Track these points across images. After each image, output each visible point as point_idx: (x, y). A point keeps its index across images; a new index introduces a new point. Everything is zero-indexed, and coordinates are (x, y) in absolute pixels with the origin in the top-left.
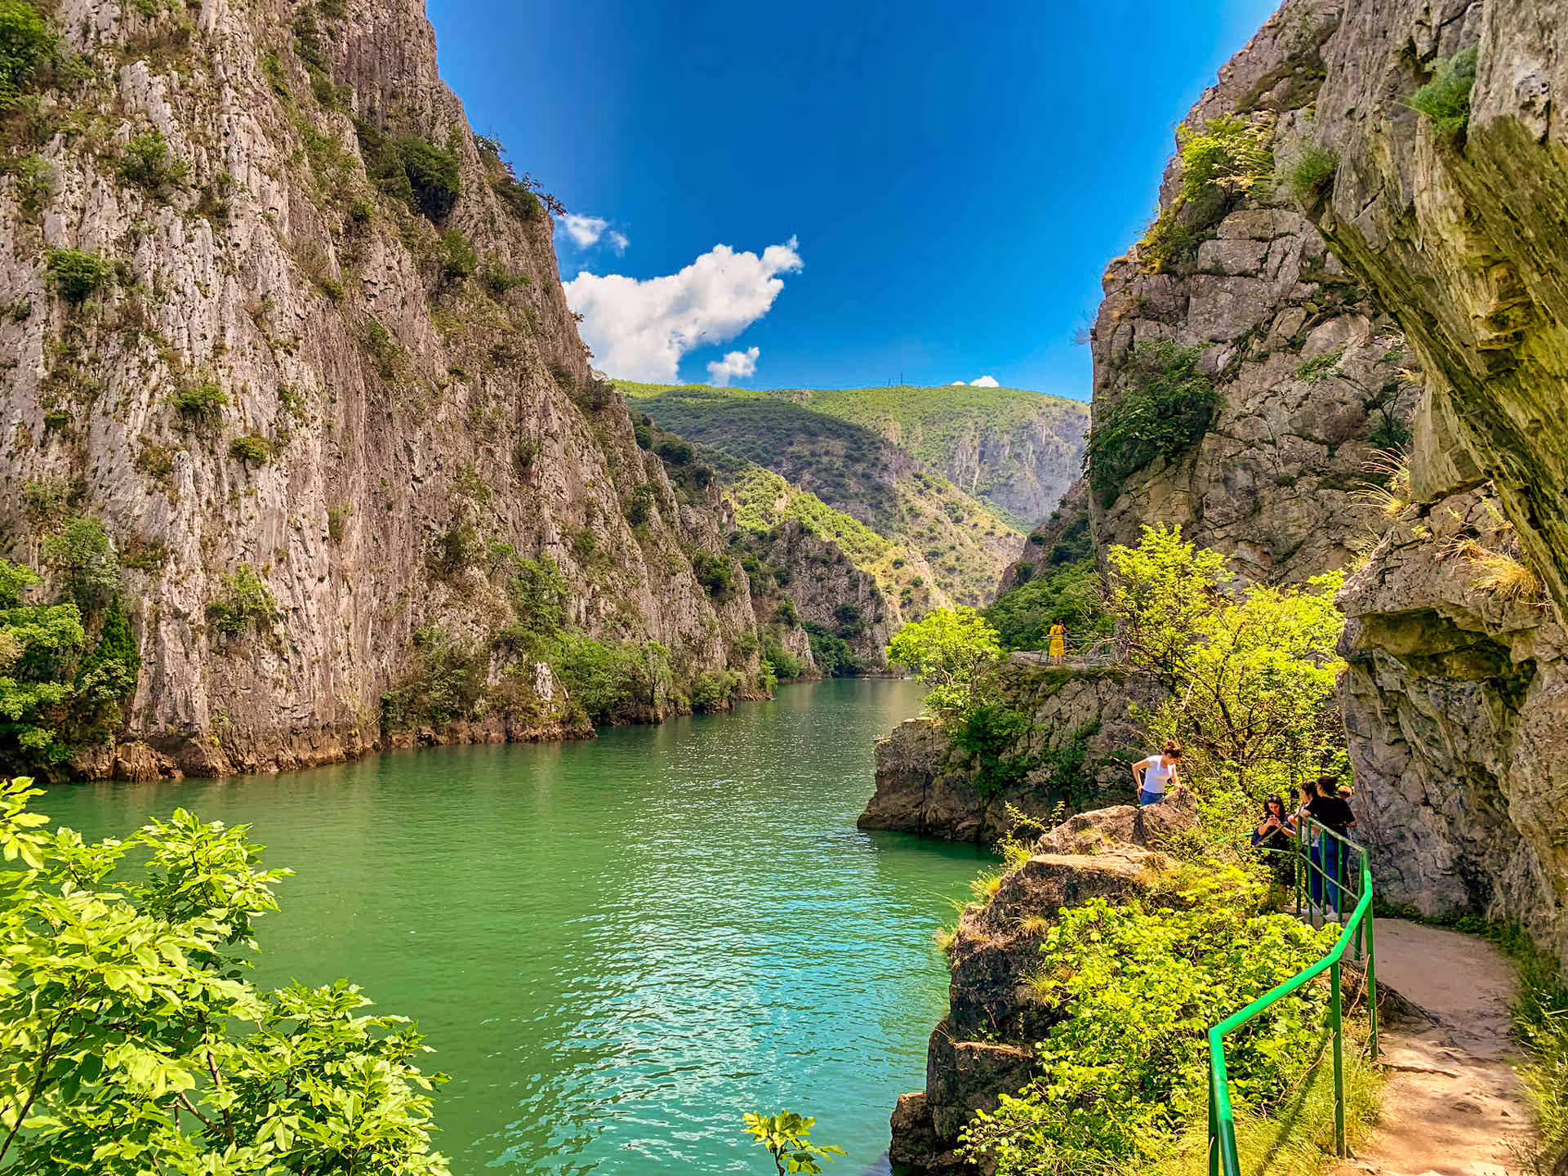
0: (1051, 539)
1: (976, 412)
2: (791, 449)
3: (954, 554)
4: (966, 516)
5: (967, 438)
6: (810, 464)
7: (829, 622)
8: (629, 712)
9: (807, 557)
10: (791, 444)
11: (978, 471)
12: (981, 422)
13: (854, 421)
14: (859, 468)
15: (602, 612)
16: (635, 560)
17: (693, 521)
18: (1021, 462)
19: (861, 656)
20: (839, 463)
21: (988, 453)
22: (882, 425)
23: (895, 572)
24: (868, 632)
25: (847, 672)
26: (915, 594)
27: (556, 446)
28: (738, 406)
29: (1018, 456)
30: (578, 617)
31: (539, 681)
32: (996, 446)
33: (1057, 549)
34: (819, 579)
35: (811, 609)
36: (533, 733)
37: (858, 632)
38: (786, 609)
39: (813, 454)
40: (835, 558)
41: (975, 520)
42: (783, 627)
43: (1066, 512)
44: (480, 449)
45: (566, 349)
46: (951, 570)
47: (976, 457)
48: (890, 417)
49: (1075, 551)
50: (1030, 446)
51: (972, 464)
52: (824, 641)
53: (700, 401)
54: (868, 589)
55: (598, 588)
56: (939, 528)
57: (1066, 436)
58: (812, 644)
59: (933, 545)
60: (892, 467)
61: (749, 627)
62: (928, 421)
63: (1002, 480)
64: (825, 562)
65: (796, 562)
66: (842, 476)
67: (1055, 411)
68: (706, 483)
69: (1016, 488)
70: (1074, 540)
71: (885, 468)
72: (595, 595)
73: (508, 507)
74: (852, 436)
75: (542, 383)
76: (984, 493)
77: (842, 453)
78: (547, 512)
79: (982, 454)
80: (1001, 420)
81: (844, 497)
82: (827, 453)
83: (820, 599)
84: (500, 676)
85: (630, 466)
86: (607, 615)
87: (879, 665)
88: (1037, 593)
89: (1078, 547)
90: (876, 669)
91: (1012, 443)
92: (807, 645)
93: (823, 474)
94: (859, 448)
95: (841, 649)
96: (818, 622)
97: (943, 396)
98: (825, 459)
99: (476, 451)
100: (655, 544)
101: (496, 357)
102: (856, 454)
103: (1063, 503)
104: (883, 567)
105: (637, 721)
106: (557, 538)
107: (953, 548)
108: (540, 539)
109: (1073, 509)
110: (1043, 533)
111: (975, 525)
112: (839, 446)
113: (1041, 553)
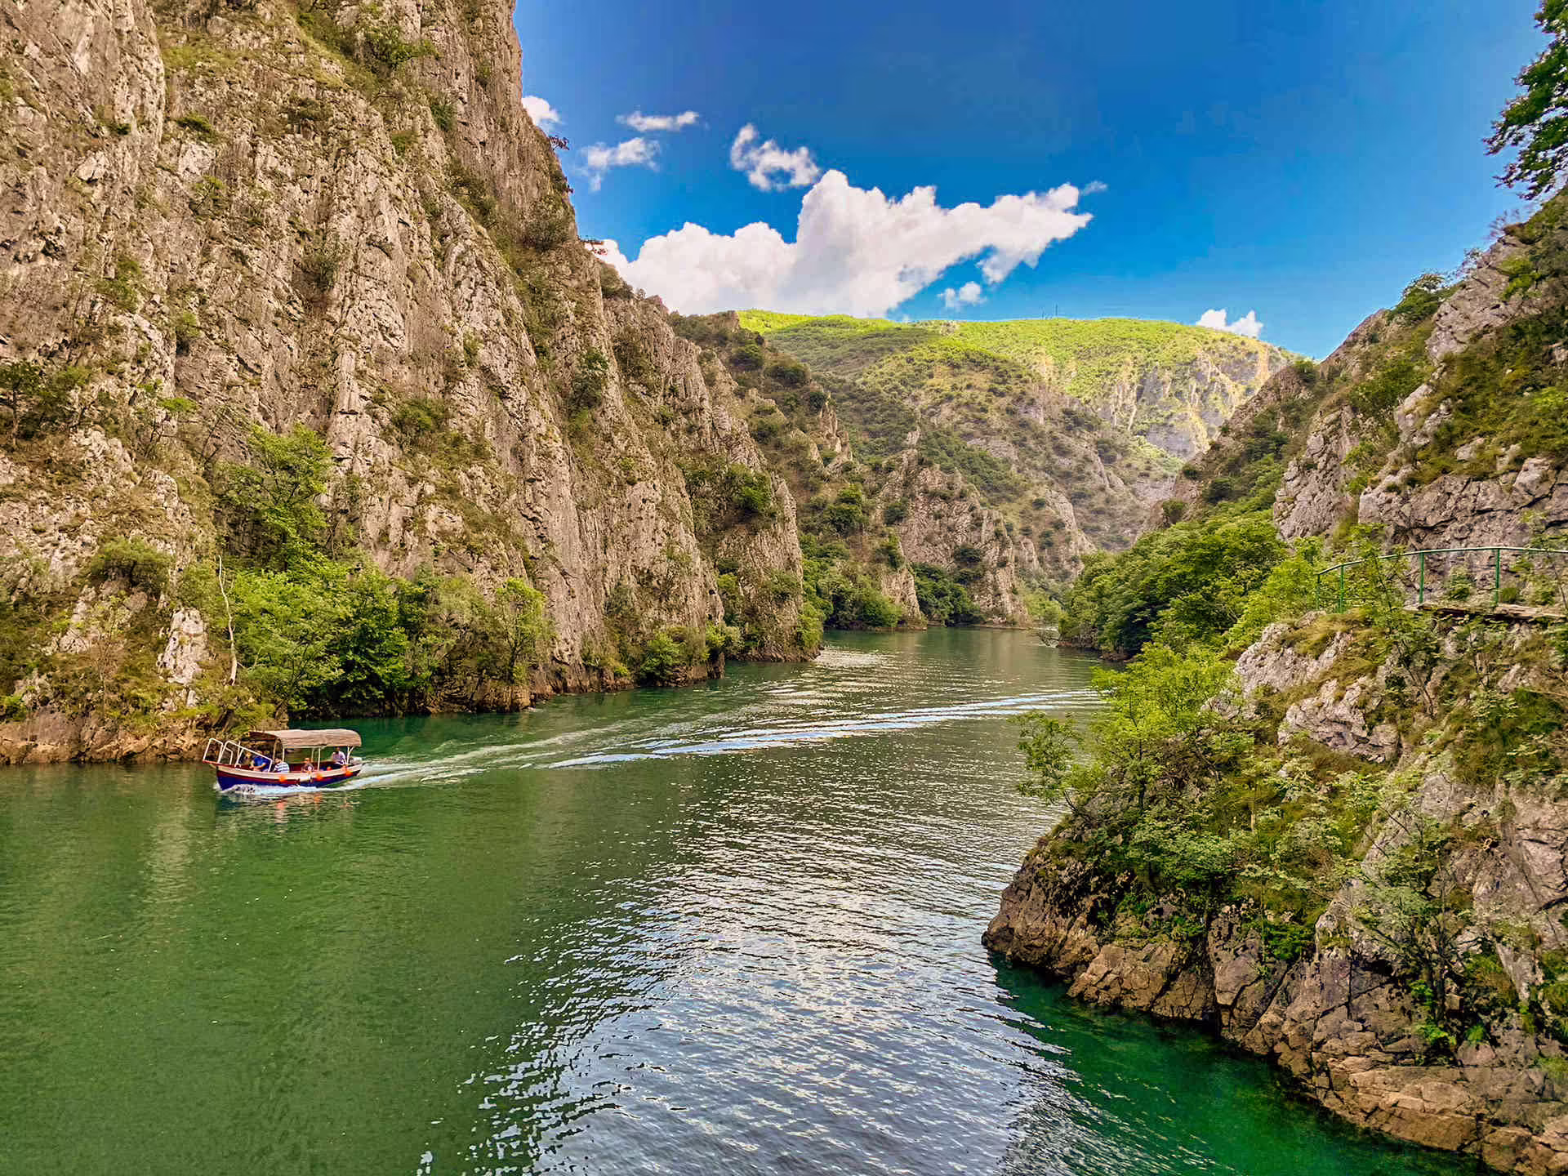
0: (1210, 473)
1: (1136, 347)
2: (930, 382)
3: (1103, 496)
4: (1119, 457)
5: (1124, 375)
6: (950, 398)
7: (946, 565)
8: (467, 692)
9: (926, 492)
10: (931, 376)
11: (1135, 409)
12: (1141, 356)
13: (1003, 355)
14: (1005, 401)
15: (430, 526)
16: (547, 455)
17: (727, 426)
18: (1183, 400)
19: (981, 603)
20: (981, 398)
21: (1147, 390)
22: (1032, 359)
23: (1035, 513)
24: (990, 576)
25: (964, 620)
26: (1056, 537)
27: (386, 263)
28: (877, 335)
29: (1179, 394)
30: (384, 535)
31: (171, 645)
32: (1156, 383)
33: (1214, 485)
34: (938, 517)
35: (926, 549)
36: (130, 745)
37: (978, 577)
38: (890, 548)
39: (954, 387)
40: (956, 493)
41: (1129, 460)
42: (884, 567)
43: (1228, 442)
44: (216, 250)
45: (510, 167)
46: (1099, 512)
47: (1134, 394)
48: (1042, 350)
49: (1238, 487)
50: (1194, 383)
51: (1128, 401)
52: (939, 585)
53: (838, 330)
54: (992, 528)
55: (430, 490)
56: (1089, 469)
57: (1234, 374)
58: (919, 587)
59: (1078, 485)
60: (1039, 402)
61: (790, 565)
62: (1084, 355)
63: (1161, 420)
64: (944, 498)
65: (913, 496)
66: (984, 410)
67: (1222, 347)
68: (819, 407)
69: (1177, 426)
70: (1237, 474)
71: (1032, 402)
72: (422, 499)
73: (267, 348)
74: (997, 368)
75: (372, 164)
76: (1141, 433)
77: (986, 386)
78: (347, 363)
79: (1140, 392)
80: (1163, 355)
81: (985, 433)
82: (969, 387)
83: (937, 539)
84: (95, 631)
85: (583, 328)
86: (443, 534)
87: (1001, 614)
88: (1184, 534)
89: (1242, 482)
90: (997, 619)
91: (1174, 380)
92: (912, 590)
93: (964, 410)
94: (1004, 382)
95: (958, 595)
96: (935, 564)
97: (1100, 329)
98: (967, 393)
99: (206, 252)
100: (608, 439)
101: (294, 117)
102: (1001, 388)
103: (1225, 431)
104: (1021, 508)
105: (480, 709)
106: (359, 405)
107: (1102, 489)
108: (329, 404)
109: (1237, 438)
110: (1198, 466)
111: (1129, 466)
112: (982, 380)
113: (1193, 490)
